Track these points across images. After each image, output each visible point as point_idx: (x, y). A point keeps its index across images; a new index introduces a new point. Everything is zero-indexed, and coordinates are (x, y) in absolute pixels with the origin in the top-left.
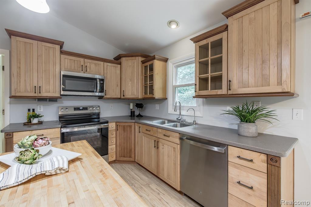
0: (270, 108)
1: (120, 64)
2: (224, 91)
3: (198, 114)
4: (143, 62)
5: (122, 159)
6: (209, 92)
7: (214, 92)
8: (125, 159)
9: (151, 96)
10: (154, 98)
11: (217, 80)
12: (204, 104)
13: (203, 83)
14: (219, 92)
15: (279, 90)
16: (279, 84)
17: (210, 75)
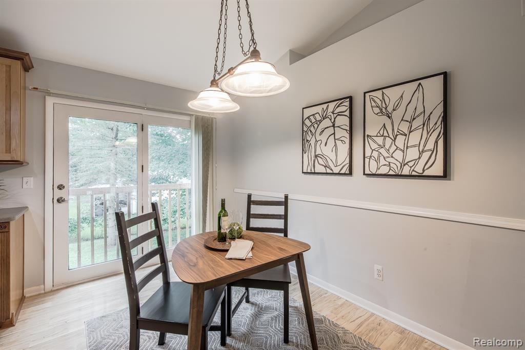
15: (7, 157)
16: (8, 151)
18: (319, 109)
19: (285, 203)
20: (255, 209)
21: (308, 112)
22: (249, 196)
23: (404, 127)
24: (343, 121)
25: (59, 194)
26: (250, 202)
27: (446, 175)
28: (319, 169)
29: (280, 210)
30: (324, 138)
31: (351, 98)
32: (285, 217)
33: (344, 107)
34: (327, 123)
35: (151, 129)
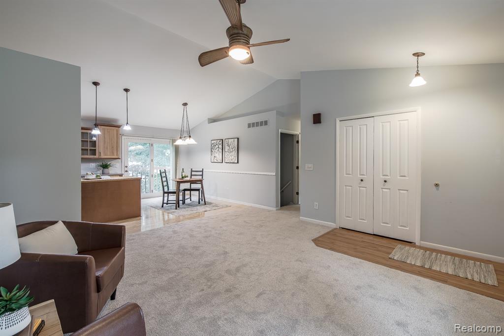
2: (97, 156)
6: (88, 156)
7: (91, 157)
11: (94, 152)
13: (84, 151)
14: (94, 157)
16: (117, 155)
17: (89, 148)
18: (215, 141)
19: (202, 171)
20: (193, 173)
21: (213, 142)
22: (192, 169)
23: (231, 150)
24: (220, 146)
25: (126, 169)
26: (192, 171)
27: (238, 162)
28: (215, 161)
29: (201, 173)
30: (216, 151)
31: (222, 140)
32: (202, 175)
33: (221, 143)
34: (217, 146)
35: (155, 146)
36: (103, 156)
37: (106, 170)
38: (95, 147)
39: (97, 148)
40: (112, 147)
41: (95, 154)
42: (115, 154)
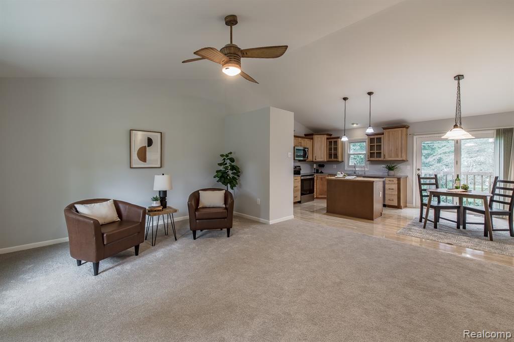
0: (399, 165)
1: (312, 139)
2: (382, 159)
3: (366, 169)
4: (327, 139)
5: (320, 196)
6: (375, 159)
7: (377, 159)
8: (322, 196)
9: (335, 160)
10: (338, 161)
11: (379, 154)
12: (370, 164)
13: (372, 155)
14: (380, 159)
15: (401, 159)
16: (401, 157)
17: (375, 151)
25: (418, 172)
36: (388, 158)
37: (392, 172)
38: (380, 150)
39: (382, 151)
40: (397, 149)
41: (380, 157)
42: (400, 156)
